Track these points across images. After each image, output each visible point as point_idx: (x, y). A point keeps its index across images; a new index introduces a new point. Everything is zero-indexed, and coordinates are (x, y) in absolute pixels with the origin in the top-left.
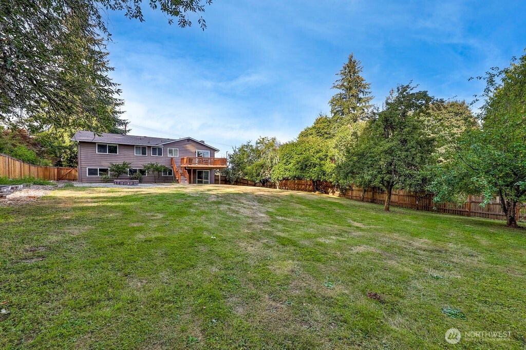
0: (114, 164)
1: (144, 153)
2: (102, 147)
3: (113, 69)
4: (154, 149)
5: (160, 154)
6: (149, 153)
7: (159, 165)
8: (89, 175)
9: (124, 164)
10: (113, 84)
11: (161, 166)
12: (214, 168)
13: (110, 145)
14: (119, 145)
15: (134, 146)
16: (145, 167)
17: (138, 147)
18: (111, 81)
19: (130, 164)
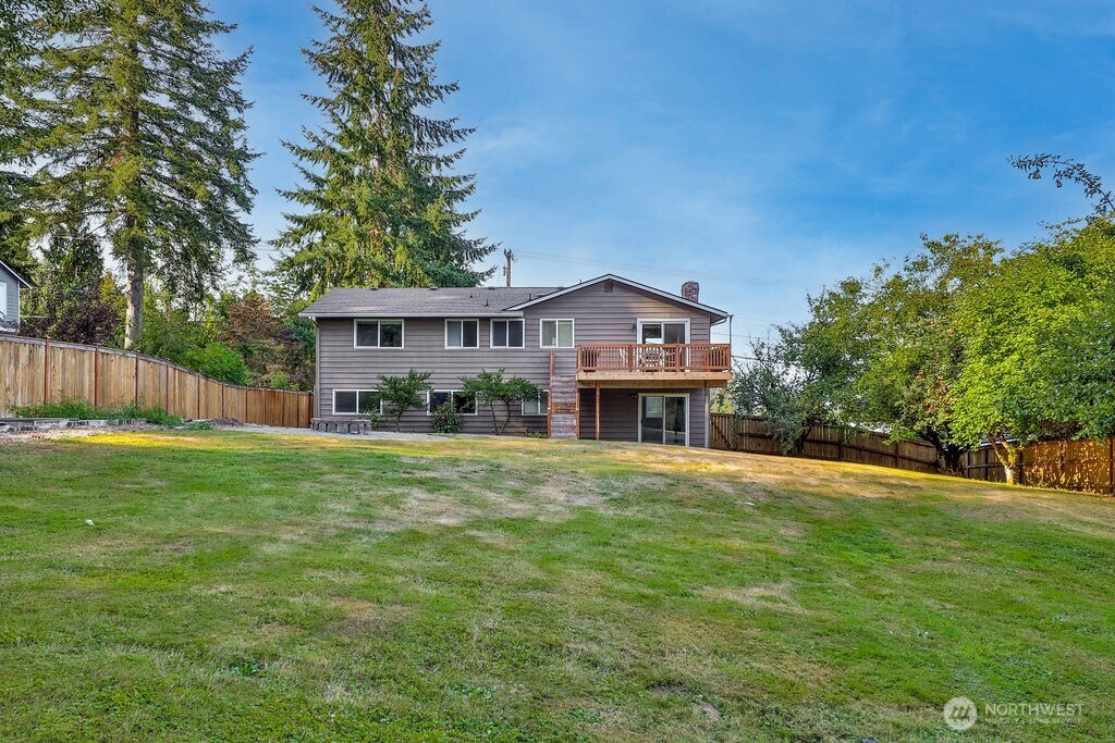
0: (388, 376)
1: (470, 340)
2: (367, 328)
3: (454, 87)
4: (500, 325)
5: (516, 341)
6: (486, 340)
7: (506, 379)
8: (337, 411)
9: (412, 376)
10: (457, 132)
11: (515, 382)
12: (707, 384)
13: (388, 322)
14: (407, 319)
15: (443, 319)
16: (468, 383)
17: (453, 323)
18: (455, 127)
19: (426, 376)
